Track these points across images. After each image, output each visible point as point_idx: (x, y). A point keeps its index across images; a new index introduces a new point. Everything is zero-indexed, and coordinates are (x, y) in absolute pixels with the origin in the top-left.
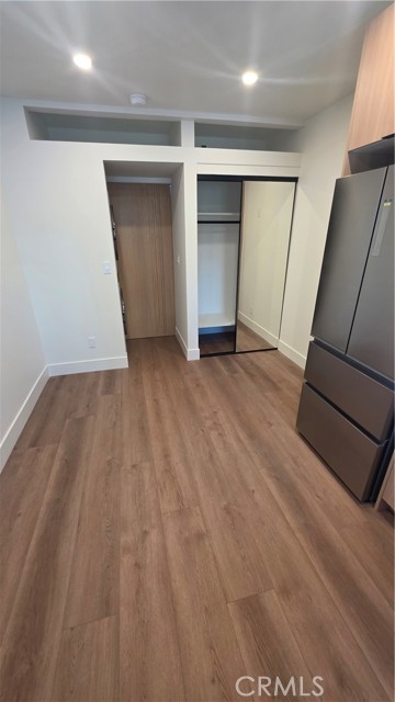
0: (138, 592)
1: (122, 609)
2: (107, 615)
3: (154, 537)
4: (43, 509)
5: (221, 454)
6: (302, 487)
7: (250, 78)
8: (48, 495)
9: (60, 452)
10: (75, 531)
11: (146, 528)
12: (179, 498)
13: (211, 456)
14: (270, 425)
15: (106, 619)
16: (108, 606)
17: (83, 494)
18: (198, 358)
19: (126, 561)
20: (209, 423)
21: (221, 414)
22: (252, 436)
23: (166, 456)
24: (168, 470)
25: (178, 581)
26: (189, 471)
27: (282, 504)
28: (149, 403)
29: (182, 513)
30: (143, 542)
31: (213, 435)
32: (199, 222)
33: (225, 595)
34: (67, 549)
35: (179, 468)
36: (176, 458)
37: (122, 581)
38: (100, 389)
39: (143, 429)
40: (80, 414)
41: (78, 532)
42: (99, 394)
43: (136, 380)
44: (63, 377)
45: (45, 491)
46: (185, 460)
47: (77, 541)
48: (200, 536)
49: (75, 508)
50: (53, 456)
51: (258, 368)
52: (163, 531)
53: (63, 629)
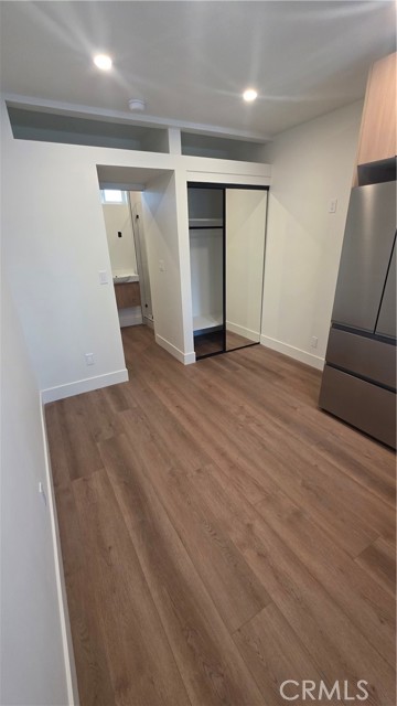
0: (277, 578)
1: (273, 596)
2: (263, 606)
3: (259, 527)
4: (133, 535)
5: (269, 441)
6: (350, 453)
7: (250, 95)
8: (128, 520)
9: (112, 476)
10: (180, 544)
11: (247, 521)
12: (259, 488)
13: (263, 445)
14: (295, 409)
15: (265, 610)
16: (258, 599)
17: (165, 509)
18: (194, 361)
19: (249, 555)
20: (242, 418)
21: (247, 407)
22: (286, 421)
23: (223, 454)
24: (233, 466)
25: (304, 556)
26: (252, 462)
27: (343, 469)
28: (174, 411)
29: (269, 499)
30: (253, 534)
31: (253, 427)
32: (190, 228)
33: (348, 554)
34: (185, 564)
35: (241, 461)
36: (233, 455)
37: (257, 574)
38: (113, 407)
39: (184, 436)
40: (107, 434)
41: (185, 545)
42: (115, 411)
43: (145, 391)
44: (61, 402)
45: (123, 518)
46: (242, 454)
47: (189, 553)
48: (298, 514)
49: (166, 525)
50: (106, 482)
51: (253, 362)
52: (264, 520)
53: (231, 634)
